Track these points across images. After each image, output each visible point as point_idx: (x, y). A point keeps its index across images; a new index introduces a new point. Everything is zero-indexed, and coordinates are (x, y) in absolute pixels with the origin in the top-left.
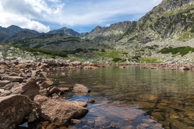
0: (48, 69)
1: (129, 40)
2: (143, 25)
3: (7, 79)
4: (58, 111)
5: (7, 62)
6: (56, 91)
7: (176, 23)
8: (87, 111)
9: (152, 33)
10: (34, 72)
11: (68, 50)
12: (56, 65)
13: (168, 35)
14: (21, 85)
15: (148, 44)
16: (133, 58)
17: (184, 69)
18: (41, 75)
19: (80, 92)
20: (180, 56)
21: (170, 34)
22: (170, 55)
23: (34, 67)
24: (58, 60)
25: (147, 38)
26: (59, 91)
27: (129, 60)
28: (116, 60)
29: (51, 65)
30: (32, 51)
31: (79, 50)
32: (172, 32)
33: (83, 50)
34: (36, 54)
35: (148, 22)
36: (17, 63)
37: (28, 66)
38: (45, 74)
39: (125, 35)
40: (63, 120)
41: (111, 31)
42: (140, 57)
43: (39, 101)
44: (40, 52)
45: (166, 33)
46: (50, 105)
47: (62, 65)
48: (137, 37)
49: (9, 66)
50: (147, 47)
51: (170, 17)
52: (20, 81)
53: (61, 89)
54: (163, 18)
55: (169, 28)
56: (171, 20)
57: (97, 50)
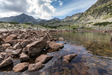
0: (50, 33)
1: (80, 21)
2: (86, 14)
3: (39, 36)
4: (54, 46)
5: (38, 30)
6: (53, 40)
7: (102, 11)
8: (63, 47)
9: (90, 17)
10: (46, 34)
11: (57, 26)
12: (53, 31)
13: (98, 17)
14: (43, 38)
16: (81, 28)
17: (105, 32)
18: (48, 35)
19: (61, 40)
20: (103, 26)
21: (99, 17)
22: (98, 26)
23: (46, 32)
24: (53, 29)
25: (88, 19)
26: (54, 40)
27: (79, 29)
28: (74, 29)
29: (51, 31)
30: (45, 27)
31: (60, 26)
32: (100, 16)
33: (62, 26)
34: (46, 28)
35: (89, 12)
36: (41, 31)
37: (44, 32)
38: (49, 34)
39: (78, 19)
40: (56, 49)
41: (72, 17)
43: (48, 42)
44: (48, 27)
45: (97, 17)
46: (52, 44)
47: (55, 31)
48: (83, 19)
49: (39, 32)
50: (88, 23)
51: (100, 9)
52: (42, 36)
53: (55, 39)
54: (96, 10)
55: (99, 14)
56: (100, 10)
57: (67, 25)
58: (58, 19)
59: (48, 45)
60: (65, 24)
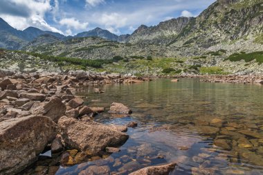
0: (77, 85)
1: (186, 43)
2: (205, 22)
3: (25, 96)
4: (90, 137)
5: (24, 75)
6: (87, 112)
7: (251, 17)
8: (127, 137)
9: (217, 33)
10: (59, 88)
11: (103, 58)
12: (87, 79)
13: (240, 35)
14: (43, 104)
15: (212, 49)
16: (191, 68)
17: (261, 83)
18: (69, 92)
19: (118, 113)
20: (256, 64)
21: (243, 34)
22: (243, 63)
23: (59, 81)
24: (89, 72)
25: (211, 40)
26: (91, 111)
27: (185, 71)
28: (167, 71)
29: (81, 78)
30: (56, 60)
31: (117, 59)
32: (245, 31)
33: (122, 59)
34: (61, 65)
35: (212, 17)
36: (37, 77)
37: (52, 81)
38: (73, 90)
39: (179, 36)
40: (95, 148)
41: (160, 31)
42: (200, 66)
43: (65, 123)
44: (67, 61)
45: (237, 33)
46: (79, 129)
47: (95, 79)
48: (196, 38)
49: (27, 80)
50: (210, 53)
51: (243, 10)
52: (42, 99)
53: (94, 109)
54: (233, 11)
55: (241, 25)
56: (244, 14)
57: (142, 58)
58: (107, 33)
59: (65, 136)
60: (134, 55)
